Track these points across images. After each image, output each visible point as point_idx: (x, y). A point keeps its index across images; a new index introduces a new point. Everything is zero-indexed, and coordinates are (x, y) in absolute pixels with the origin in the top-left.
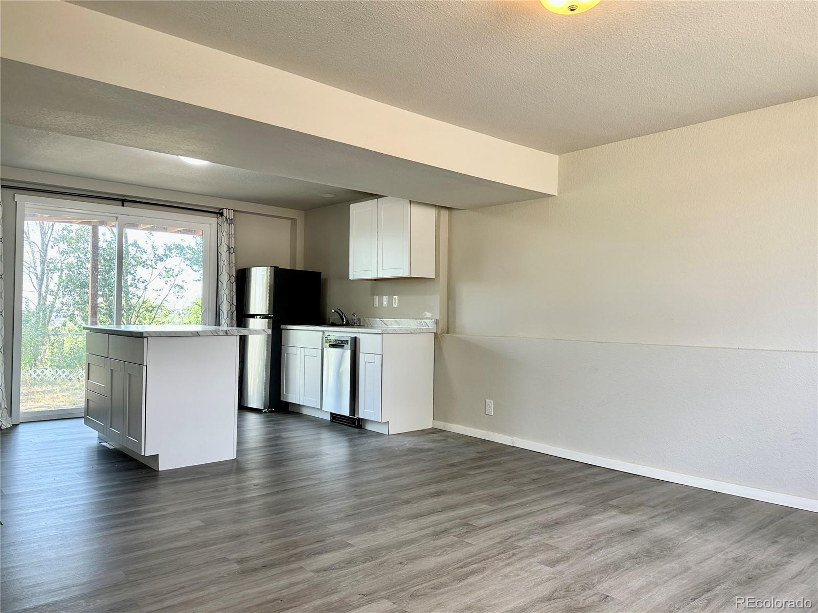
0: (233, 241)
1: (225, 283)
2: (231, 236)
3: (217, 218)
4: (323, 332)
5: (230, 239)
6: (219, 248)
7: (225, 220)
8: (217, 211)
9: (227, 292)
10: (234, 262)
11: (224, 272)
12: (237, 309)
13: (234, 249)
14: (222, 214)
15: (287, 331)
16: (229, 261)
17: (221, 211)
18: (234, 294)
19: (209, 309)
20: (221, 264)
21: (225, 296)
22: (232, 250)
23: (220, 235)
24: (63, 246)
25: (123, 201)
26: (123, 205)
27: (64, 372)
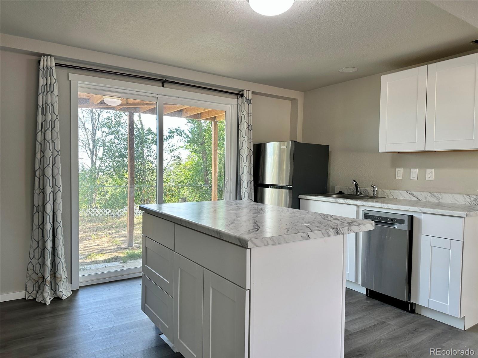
0: (251, 120)
1: (245, 157)
2: (250, 115)
3: (237, 99)
4: (358, 206)
5: (249, 118)
6: (239, 126)
7: (245, 100)
8: (237, 92)
9: (247, 164)
10: (252, 138)
11: (244, 147)
12: (254, 179)
13: (252, 126)
14: (242, 96)
15: (306, 200)
16: (249, 137)
17: (241, 93)
18: (252, 166)
19: (230, 179)
20: (241, 139)
21: (245, 168)
22: (250, 127)
23: (241, 114)
24: (106, 130)
25: (163, 81)
26: (163, 86)
27: (108, 211)
